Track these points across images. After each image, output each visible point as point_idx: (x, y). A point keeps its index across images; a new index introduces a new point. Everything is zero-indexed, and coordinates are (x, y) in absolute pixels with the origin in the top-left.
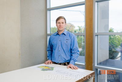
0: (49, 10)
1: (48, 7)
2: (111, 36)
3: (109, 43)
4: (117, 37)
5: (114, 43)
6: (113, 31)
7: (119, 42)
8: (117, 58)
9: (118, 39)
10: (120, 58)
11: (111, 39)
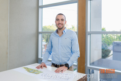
0: (41, 8)
1: (40, 5)
2: (103, 35)
3: (102, 41)
4: (109, 36)
5: (106, 41)
6: (105, 30)
7: (111, 41)
8: (109, 56)
9: (110, 37)
10: (112, 56)
11: (104, 38)
